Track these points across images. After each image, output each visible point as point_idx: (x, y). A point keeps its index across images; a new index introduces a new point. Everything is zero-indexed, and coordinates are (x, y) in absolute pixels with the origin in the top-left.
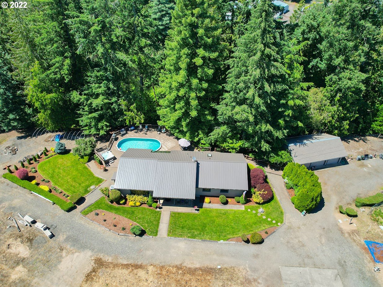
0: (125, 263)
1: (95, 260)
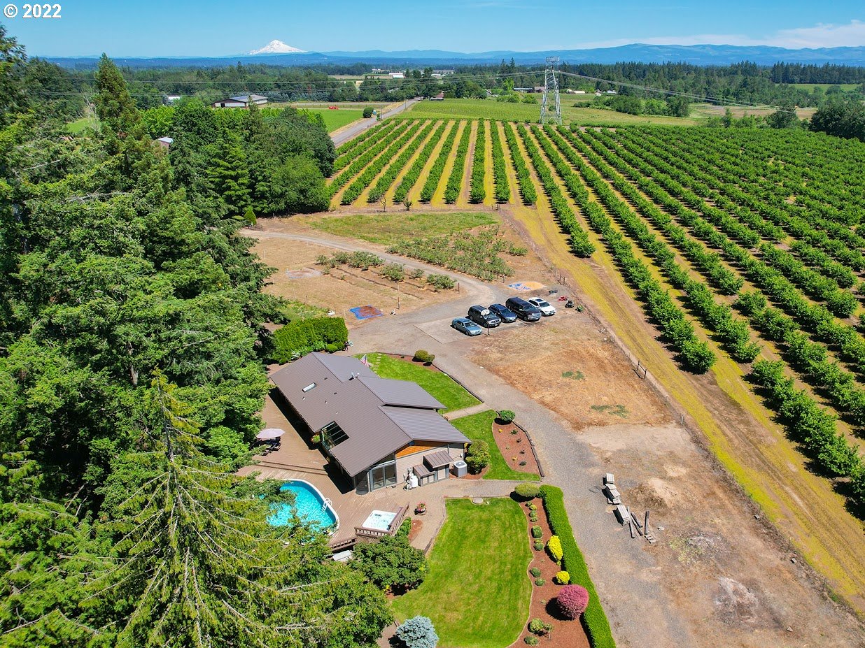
0: (552, 412)
1: (579, 430)
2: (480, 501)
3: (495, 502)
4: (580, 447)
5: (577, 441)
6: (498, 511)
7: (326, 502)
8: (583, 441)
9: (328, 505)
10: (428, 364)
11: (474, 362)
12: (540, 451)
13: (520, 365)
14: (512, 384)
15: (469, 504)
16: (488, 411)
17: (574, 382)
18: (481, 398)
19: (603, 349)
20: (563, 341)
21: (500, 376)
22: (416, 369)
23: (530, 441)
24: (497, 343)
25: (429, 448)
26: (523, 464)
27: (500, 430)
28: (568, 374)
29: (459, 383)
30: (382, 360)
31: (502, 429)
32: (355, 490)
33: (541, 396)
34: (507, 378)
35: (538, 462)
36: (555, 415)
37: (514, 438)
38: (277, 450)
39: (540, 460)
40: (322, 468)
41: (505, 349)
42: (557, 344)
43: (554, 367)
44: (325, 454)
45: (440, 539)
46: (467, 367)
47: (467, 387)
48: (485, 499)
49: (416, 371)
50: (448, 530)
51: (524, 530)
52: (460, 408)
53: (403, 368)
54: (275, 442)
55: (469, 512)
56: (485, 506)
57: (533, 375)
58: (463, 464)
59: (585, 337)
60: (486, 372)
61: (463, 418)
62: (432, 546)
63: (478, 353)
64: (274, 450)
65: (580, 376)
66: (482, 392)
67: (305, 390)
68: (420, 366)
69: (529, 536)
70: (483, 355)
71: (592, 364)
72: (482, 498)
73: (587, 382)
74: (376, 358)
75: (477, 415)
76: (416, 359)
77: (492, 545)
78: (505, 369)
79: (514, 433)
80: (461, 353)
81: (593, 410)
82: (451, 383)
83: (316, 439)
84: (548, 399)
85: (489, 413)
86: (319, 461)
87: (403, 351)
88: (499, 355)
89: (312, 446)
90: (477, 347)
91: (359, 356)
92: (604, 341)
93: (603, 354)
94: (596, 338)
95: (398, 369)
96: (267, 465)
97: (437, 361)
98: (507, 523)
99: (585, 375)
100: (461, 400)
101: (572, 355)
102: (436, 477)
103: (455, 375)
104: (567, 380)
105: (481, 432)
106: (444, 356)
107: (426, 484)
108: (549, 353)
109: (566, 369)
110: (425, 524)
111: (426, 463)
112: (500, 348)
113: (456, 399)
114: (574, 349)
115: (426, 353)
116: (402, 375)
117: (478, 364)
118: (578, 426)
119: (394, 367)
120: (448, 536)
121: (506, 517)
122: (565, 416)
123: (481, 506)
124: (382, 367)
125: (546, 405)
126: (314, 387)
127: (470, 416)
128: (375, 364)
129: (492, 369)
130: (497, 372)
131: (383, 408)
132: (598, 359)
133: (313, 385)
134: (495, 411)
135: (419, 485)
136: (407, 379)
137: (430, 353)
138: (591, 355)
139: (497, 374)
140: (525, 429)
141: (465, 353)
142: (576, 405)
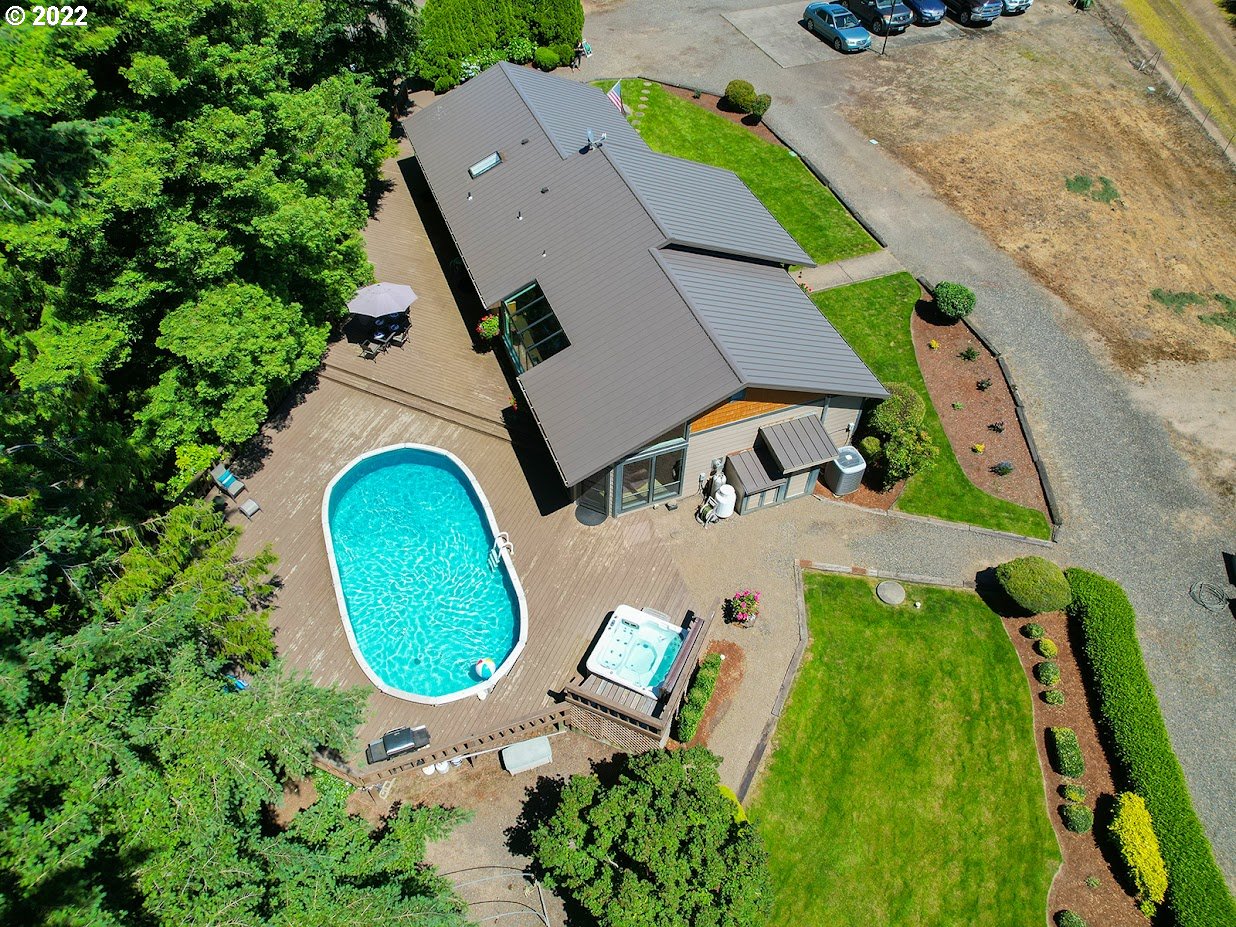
0: (1056, 299)
1: (1134, 368)
2: (896, 597)
3: (938, 603)
4: (1144, 429)
5: (1133, 406)
6: (949, 639)
7: (499, 542)
8: (1150, 408)
9: (504, 553)
10: (752, 120)
11: (856, 124)
12: (1038, 428)
13: (961, 143)
14: (952, 202)
15: (867, 601)
16: (897, 276)
17: (1098, 211)
18: (879, 232)
19: (1152, 116)
20: (1054, 83)
21: (920, 172)
22: (727, 131)
23: (1011, 390)
24: (902, 78)
25: (778, 406)
26: (999, 471)
27: (934, 344)
28: (1080, 184)
29: (823, 181)
30: (653, 101)
31: (939, 337)
32: (574, 506)
33: (1021, 244)
34: (935, 179)
35: (1038, 466)
36: (1065, 309)
37: (969, 373)
38: (399, 345)
39: (1045, 460)
40: (498, 417)
41: (922, 96)
42: (1041, 93)
43: (1043, 157)
44: (510, 372)
45: (788, 726)
46: (840, 137)
47: (844, 194)
48: (914, 590)
49: (725, 136)
50: (816, 696)
51: (1024, 733)
52: (830, 258)
53: (696, 127)
54: (396, 324)
55: (868, 632)
56: (913, 618)
57: (994, 176)
58: (855, 462)
59: (1103, 80)
60: (884, 157)
61: (837, 291)
62: (768, 751)
63: (864, 100)
64: (393, 342)
65: (1108, 194)
66: (878, 215)
67: (475, 170)
68: (733, 121)
69: (1041, 761)
70: (874, 107)
71: (1131, 158)
72: (903, 583)
73: (1128, 214)
74: (640, 94)
75: (871, 285)
76: (727, 104)
77: (938, 780)
78: (929, 152)
79: (968, 356)
80: (827, 97)
81: (1157, 305)
82: (807, 178)
83: (489, 326)
84: (1041, 256)
85: (900, 282)
86: (494, 393)
87: (697, 79)
88: (912, 112)
89: (481, 344)
90: (860, 85)
91: (605, 85)
92: (1149, 95)
93: (1155, 132)
94: (1127, 83)
95: (685, 127)
96: (375, 389)
97: (774, 115)
98: (976, 696)
99: (1120, 192)
100: (829, 233)
101: (1080, 128)
102: (782, 493)
103: (814, 158)
104: (1078, 200)
105: (884, 341)
106: (788, 100)
107: (755, 510)
108: (1024, 118)
109: (1074, 169)
110: (751, 663)
111: (762, 448)
112: (912, 90)
113: (821, 229)
114: (1082, 112)
115: (749, 89)
116: (697, 145)
117: (866, 132)
118: (1129, 355)
119: (678, 122)
120: (813, 720)
121: (972, 668)
122: (1092, 317)
123: (901, 613)
124: (651, 118)
125: (1037, 273)
126: (497, 164)
127: (854, 285)
128: (636, 109)
129: (900, 152)
130: (908, 158)
131: (661, 256)
132: (1143, 145)
133: (493, 159)
134: (916, 276)
135: (737, 510)
136: (705, 159)
137: (759, 91)
138: (1123, 132)
139: (912, 166)
140: (994, 345)
141: (833, 98)
142: (1113, 284)
